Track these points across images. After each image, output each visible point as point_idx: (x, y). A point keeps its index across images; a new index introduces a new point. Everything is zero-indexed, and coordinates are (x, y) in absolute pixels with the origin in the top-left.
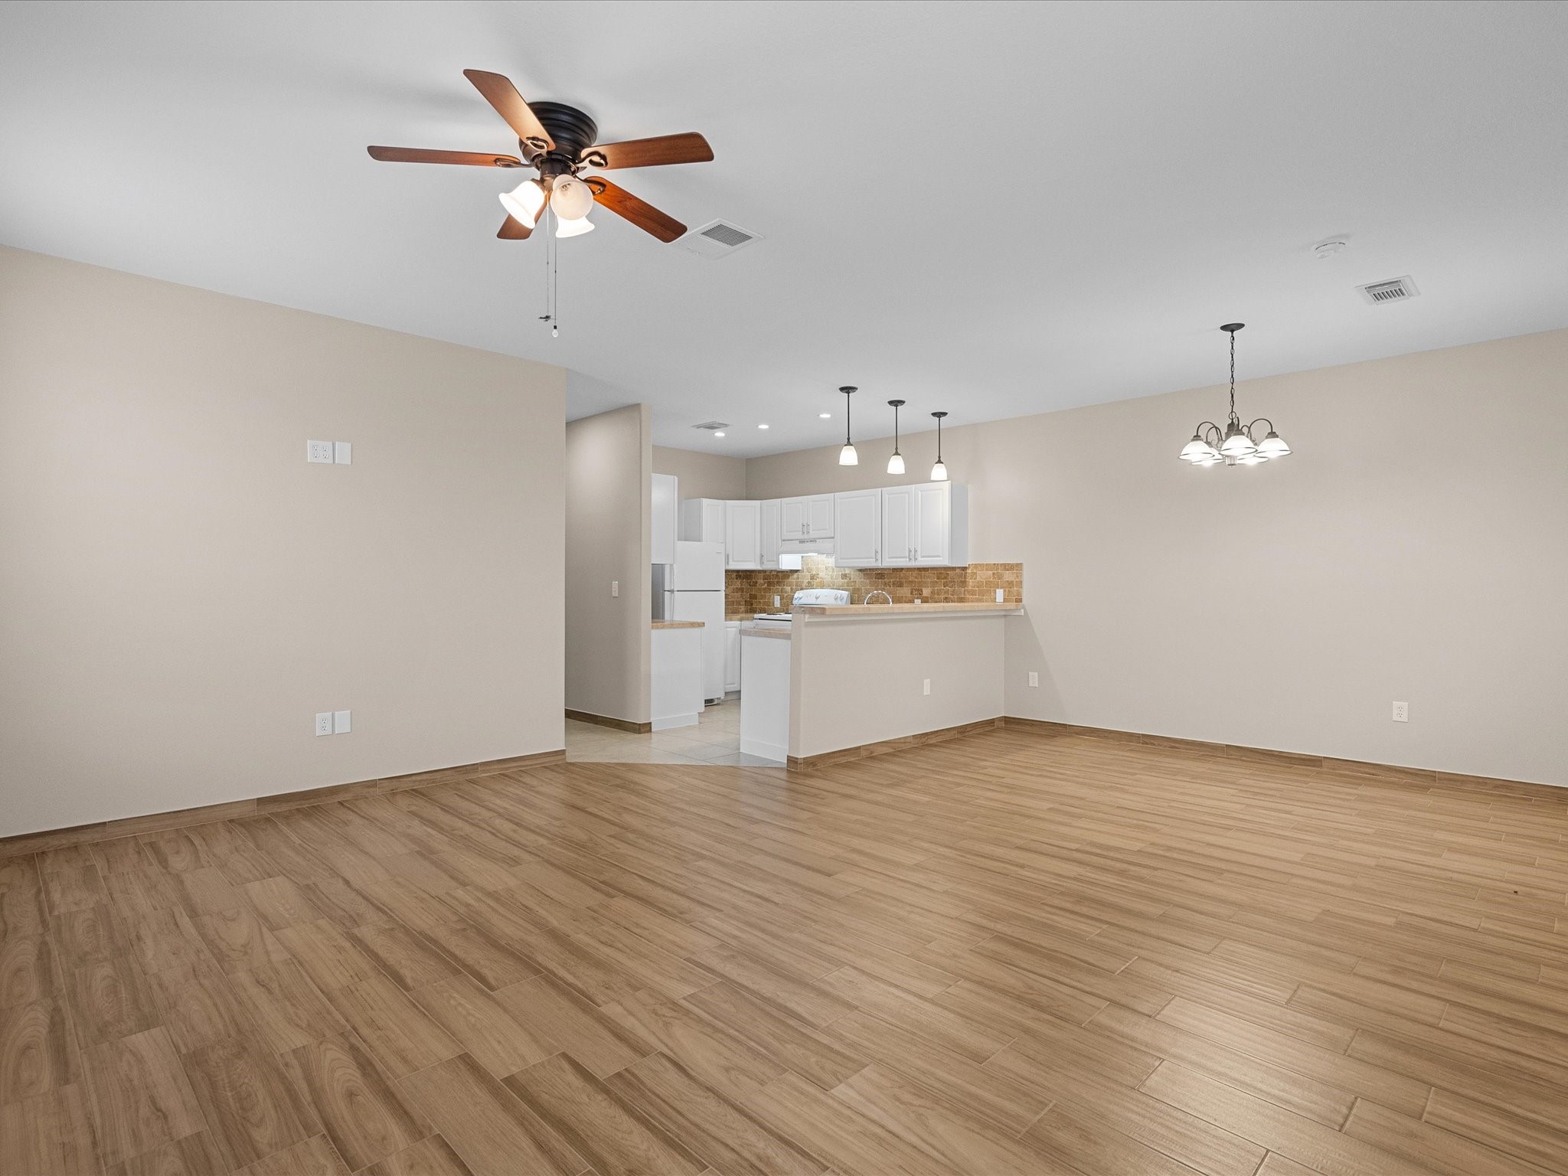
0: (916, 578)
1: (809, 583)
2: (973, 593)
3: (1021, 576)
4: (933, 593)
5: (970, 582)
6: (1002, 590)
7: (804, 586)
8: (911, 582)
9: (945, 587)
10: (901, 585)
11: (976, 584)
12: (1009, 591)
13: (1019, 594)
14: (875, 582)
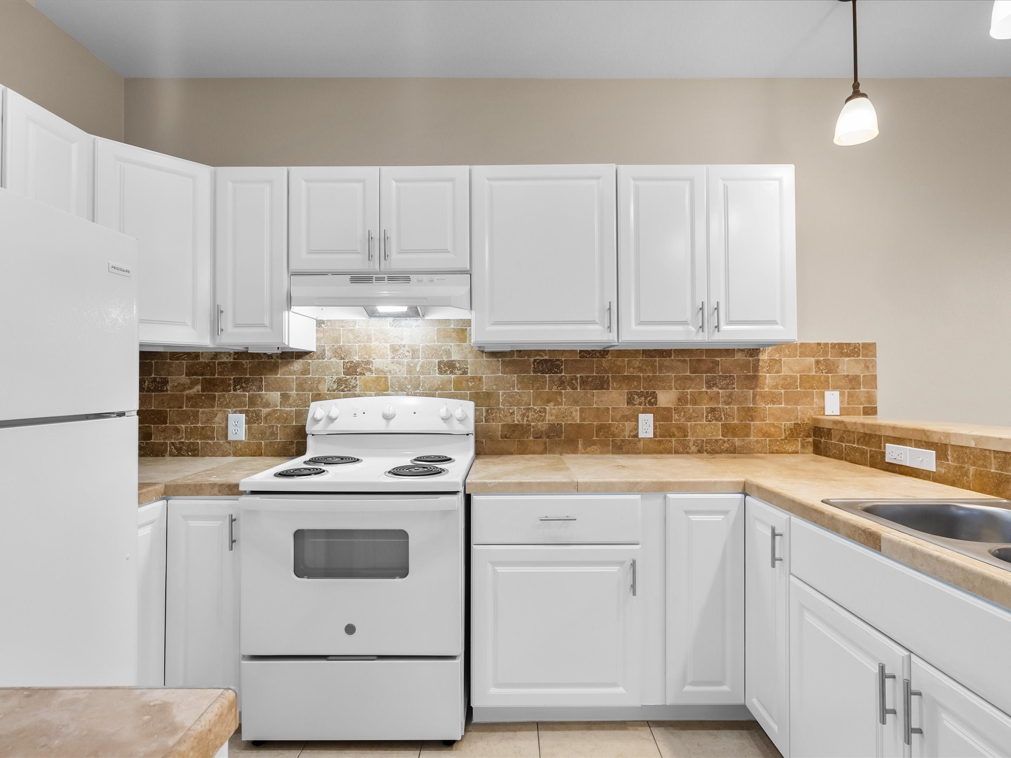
0: (641, 369)
1: (339, 382)
2: (774, 399)
3: (874, 366)
4: (681, 400)
5: (768, 379)
6: (837, 393)
7: (324, 388)
8: (629, 379)
9: (709, 387)
10: (602, 384)
11: (782, 382)
12: (851, 395)
13: (871, 399)
14: (535, 380)
